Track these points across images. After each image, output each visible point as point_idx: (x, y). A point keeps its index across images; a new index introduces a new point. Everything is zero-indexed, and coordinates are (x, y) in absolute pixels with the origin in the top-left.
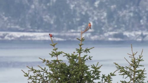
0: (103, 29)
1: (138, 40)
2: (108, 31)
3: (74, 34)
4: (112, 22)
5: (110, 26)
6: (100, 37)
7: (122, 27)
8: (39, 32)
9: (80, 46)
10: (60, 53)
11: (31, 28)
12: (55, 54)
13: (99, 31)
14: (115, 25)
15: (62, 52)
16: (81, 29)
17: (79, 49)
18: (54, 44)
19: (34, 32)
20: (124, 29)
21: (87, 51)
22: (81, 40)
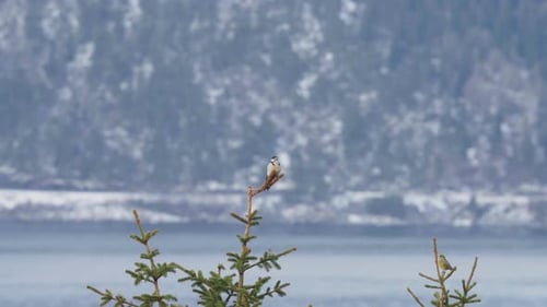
0: (328, 179)
1: (458, 223)
2: (348, 188)
3: (221, 199)
4: (362, 153)
5: (355, 170)
6: (318, 210)
7: (401, 173)
8: (86, 189)
9: (245, 242)
10: (166, 269)
11: (60, 176)
12: (150, 273)
13: (312, 189)
14: (373, 165)
15: (173, 264)
16: (246, 178)
17: (240, 255)
18: (145, 234)
19: (70, 188)
20: (405, 184)
21: (268, 261)
22: (247, 219)
